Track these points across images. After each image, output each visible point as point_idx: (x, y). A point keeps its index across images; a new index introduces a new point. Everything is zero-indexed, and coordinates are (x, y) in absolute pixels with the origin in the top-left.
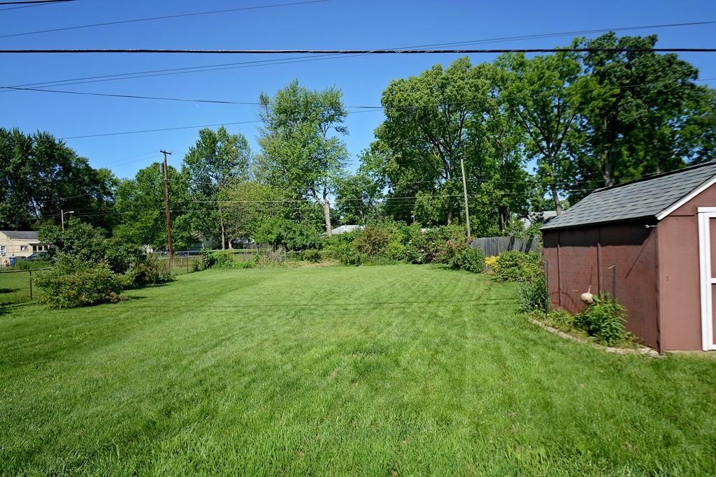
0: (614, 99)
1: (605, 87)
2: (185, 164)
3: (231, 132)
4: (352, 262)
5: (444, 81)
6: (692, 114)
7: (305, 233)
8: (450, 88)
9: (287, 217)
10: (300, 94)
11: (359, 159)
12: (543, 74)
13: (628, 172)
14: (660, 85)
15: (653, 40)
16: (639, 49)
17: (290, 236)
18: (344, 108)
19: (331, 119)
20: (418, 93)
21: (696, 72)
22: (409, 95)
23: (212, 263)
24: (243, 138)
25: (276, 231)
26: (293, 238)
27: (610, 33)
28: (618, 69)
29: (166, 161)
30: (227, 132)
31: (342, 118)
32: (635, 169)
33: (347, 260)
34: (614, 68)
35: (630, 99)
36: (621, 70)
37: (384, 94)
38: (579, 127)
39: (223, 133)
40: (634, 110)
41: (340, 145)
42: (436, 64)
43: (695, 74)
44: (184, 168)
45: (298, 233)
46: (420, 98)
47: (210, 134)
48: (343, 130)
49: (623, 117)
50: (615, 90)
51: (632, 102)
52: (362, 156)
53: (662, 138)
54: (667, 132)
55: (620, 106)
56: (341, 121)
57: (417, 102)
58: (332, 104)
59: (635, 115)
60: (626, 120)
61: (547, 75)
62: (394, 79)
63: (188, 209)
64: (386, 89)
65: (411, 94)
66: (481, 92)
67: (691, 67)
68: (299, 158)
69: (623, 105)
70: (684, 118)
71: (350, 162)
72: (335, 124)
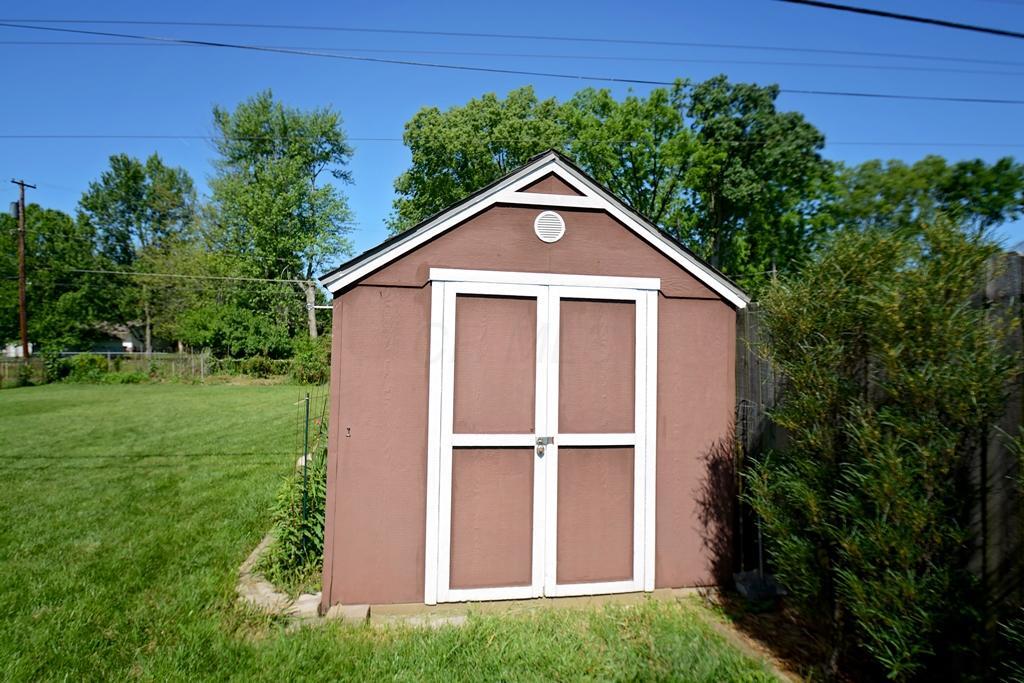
0: (719, 167)
1: (708, 148)
2: (84, 210)
3: (169, 163)
4: (311, 380)
5: (493, 117)
6: (824, 198)
7: (263, 330)
8: (500, 126)
9: (243, 304)
10: (275, 114)
11: (387, 225)
12: (628, 121)
13: (747, 270)
14: (776, 152)
15: (774, 92)
16: (752, 99)
17: (237, 334)
18: (348, 142)
19: (326, 157)
20: (454, 130)
21: (823, 139)
22: (440, 132)
23: (64, 371)
24: (185, 175)
25: (214, 325)
26: (242, 338)
27: (722, 76)
28: (725, 126)
29: (23, 199)
30: (164, 163)
31: (344, 157)
32: (755, 266)
33: (302, 375)
34: (720, 123)
35: (739, 168)
36: (729, 127)
37: (407, 127)
38: (692, 206)
39: (156, 165)
40: (744, 185)
41: (338, 199)
42: (488, 93)
43: (819, 141)
44: (81, 216)
45: (252, 331)
46: (454, 139)
47: (127, 164)
48: (345, 176)
49: (729, 192)
50: (720, 154)
51: (740, 172)
52: (391, 221)
53: (790, 228)
54: (795, 220)
55: (727, 177)
56: (342, 162)
57: (451, 142)
58: (324, 134)
59: (744, 190)
60: (733, 197)
61: (632, 123)
62: (425, 107)
63: (83, 283)
64: (410, 121)
65: (443, 130)
66: (543, 137)
67: (816, 132)
68: (267, 212)
69: (730, 175)
70: (816, 203)
71: (353, 227)
72: (332, 165)
